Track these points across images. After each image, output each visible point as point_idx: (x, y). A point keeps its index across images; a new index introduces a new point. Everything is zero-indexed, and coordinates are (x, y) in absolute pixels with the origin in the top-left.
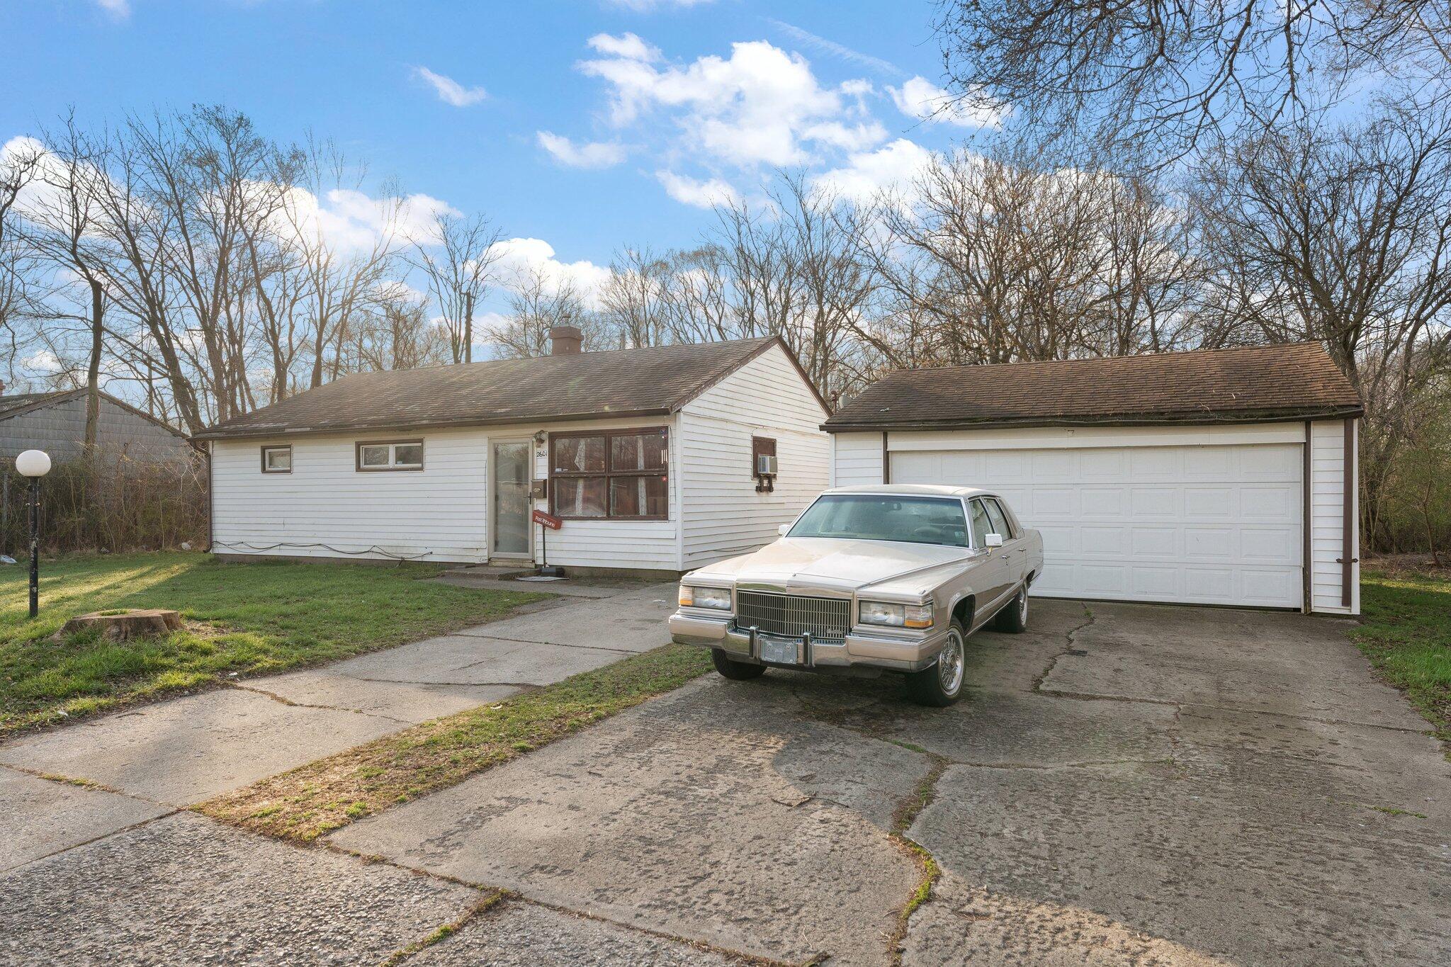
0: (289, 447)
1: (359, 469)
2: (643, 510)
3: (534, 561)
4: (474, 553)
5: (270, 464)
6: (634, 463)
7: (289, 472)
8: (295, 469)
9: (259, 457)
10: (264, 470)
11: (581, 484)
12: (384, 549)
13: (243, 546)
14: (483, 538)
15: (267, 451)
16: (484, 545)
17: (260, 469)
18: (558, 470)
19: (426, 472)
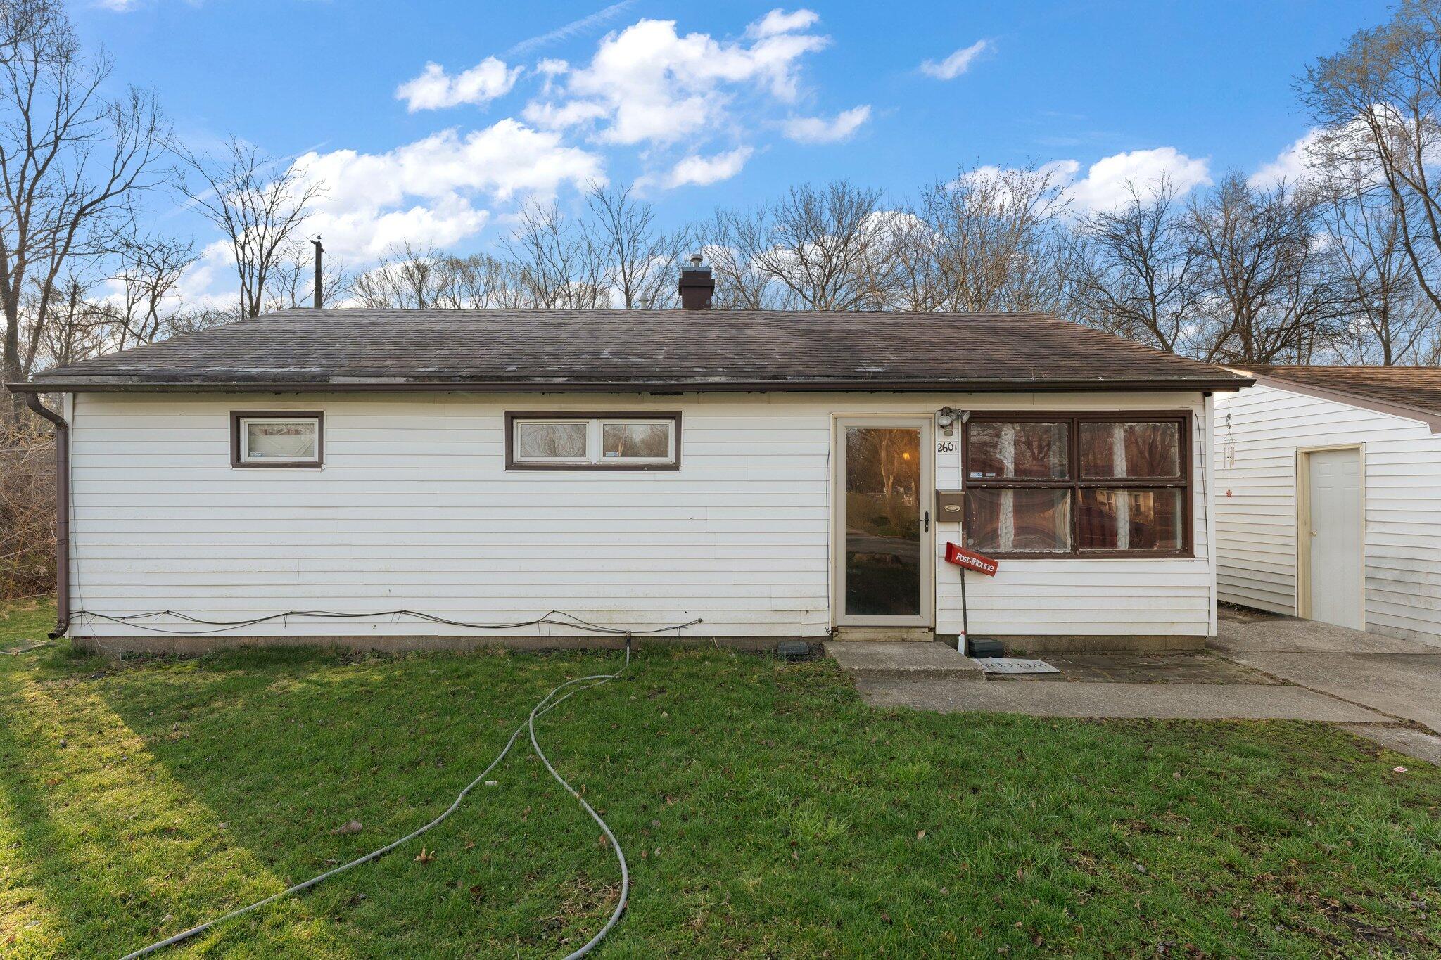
0: (319, 415)
1: (511, 465)
2: (1123, 542)
3: (932, 629)
4: (806, 619)
5: (250, 450)
6: (1109, 468)
7: (317, 465)
8: (329, 460)
9: (226, 434)
10: (237, 461)
11: (1007, 501)
12: (581, 617)
13: (168, 618)
14: (823, 591)
15: (245, 423)
16: (823, 604)
17: (227, 459)
18: (974, 475)
19: (684, 472)
